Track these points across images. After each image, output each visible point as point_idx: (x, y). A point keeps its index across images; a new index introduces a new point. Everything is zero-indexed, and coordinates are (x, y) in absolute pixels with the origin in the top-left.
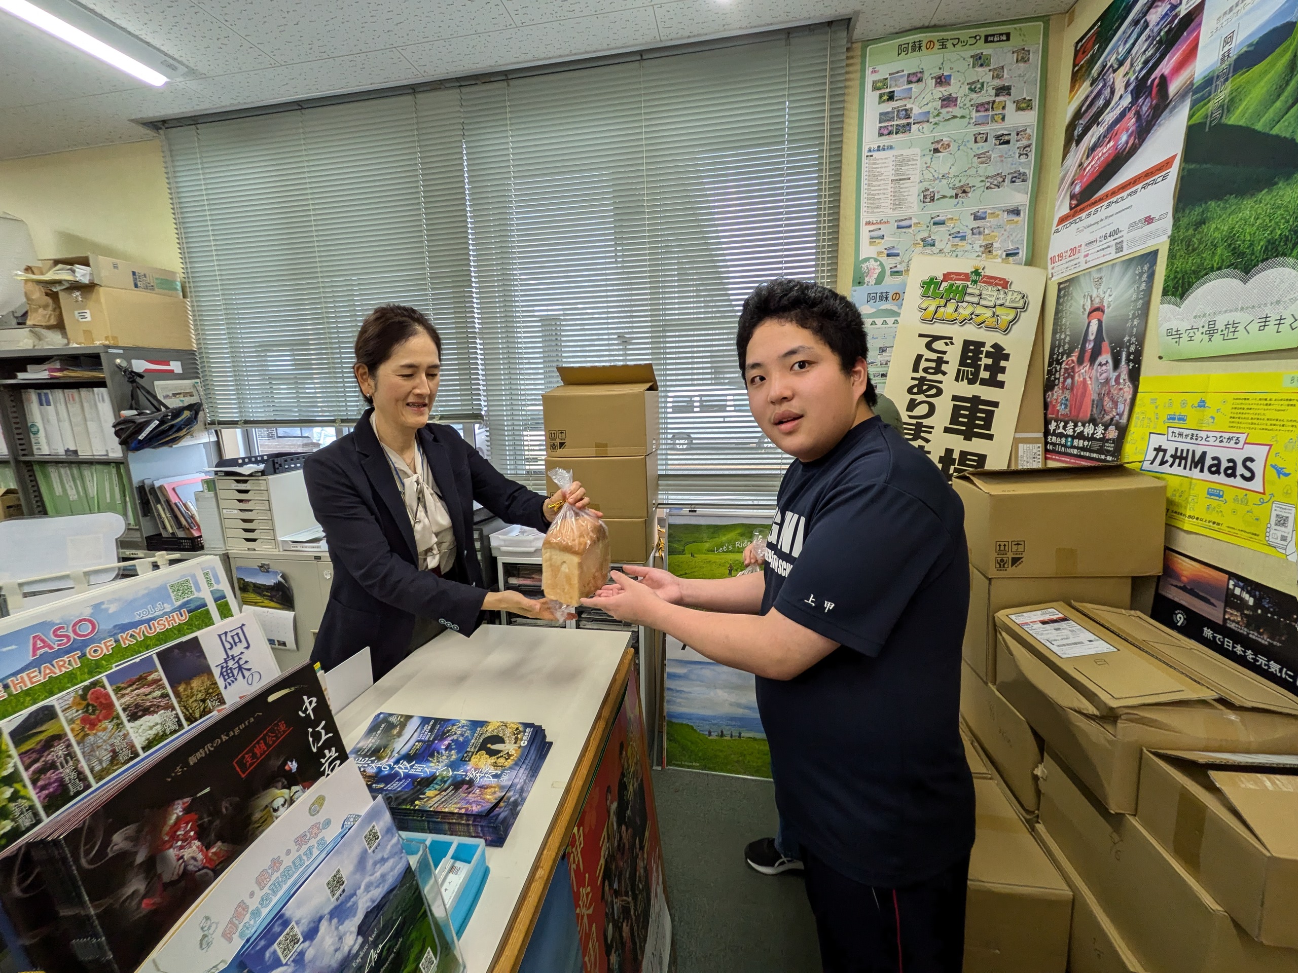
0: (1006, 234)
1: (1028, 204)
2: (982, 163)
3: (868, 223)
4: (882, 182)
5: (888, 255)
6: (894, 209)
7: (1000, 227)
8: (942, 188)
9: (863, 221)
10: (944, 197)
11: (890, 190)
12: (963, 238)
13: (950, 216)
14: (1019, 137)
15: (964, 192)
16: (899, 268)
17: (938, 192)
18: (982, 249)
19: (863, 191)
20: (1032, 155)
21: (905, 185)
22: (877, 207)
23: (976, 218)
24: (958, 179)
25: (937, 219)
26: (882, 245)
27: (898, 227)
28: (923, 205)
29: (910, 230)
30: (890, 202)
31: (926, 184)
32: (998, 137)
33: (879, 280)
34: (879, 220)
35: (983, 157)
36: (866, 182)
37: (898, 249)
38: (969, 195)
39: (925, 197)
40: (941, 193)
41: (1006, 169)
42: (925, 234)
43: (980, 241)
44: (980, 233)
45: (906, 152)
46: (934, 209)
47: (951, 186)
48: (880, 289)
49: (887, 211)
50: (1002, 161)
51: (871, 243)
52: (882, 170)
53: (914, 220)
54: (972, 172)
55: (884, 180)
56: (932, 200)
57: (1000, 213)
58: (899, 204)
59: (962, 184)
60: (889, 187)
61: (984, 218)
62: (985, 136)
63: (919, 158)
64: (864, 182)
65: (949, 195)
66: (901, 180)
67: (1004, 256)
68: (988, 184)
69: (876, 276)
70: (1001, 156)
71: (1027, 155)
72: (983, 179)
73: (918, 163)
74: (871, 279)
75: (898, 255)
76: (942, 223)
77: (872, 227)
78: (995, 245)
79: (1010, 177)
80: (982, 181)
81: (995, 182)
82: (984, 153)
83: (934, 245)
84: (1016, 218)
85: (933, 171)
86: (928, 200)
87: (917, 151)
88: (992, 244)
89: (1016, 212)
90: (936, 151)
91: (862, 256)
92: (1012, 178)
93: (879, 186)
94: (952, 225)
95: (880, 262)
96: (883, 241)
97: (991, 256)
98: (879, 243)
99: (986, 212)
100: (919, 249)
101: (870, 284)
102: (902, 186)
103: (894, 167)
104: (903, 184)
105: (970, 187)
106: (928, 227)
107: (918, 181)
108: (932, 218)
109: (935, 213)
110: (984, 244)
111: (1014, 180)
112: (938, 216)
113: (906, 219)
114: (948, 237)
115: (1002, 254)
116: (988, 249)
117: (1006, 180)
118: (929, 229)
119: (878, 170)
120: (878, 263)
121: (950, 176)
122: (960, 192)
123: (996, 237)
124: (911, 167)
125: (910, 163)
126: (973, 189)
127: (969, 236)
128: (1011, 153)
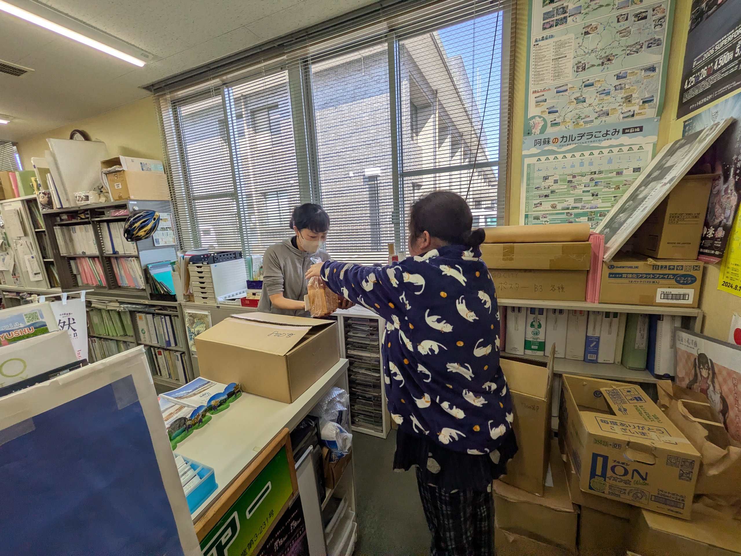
0: (642, 86)
1: (662, 61)
2: (623, 37)
3: (535, 92)
4: (546, 62)
5: (549, 113)
6: (554, 80)
7: (638, 82)
8: (592, 59)
9: (531, 91)
10: (593, 66)
11: (551, 66)
12: (608, 94)
13: (597, 79)
14: (655, 11)
15: (609, 60)
16: (558, 120)
17: (588, 63)
18: (623, 100)
19: (531, 70)
20: (666, 25)
21: (563, 61)
22: (542, 80)
23: (618, 77)
24: (604, 51)
25: (588, 82)
26: (546, 105)
27: (557, 92)
28: (576, 74)
29: (566, 93)
30: (551, 75)
31: (578, 59)
32: (636, 16)
33: (543, 131)
34: (542, 89)
35: (624, 33)
36: (534, 63)
37: (556, 108)
38: (613, 62)
39: (578, 68)
40: (590, 64)
41: (643, 38)
42: (579, 95)
43: (621, 94)
44: (621, 89)
45: (563, 38)
46: (584, 76)
47: (598, 57)
48: (543, 137)
49: (549, 82)
50: (640, 33)
51: (536, 106)
52: (545, 53)
53: (570, 86)
54: (615, 44)
55: (547, 60)
56: (584, 69)
57: (639, 71)
58: (558, 76)
59: (607, 54)
60: (550, 65)
61: (625, 77)
62: (626, 16)
63: (573, 41)
64: (532, 63)
65: (596, 64)
66: (559, 58)
67: (641, 103)
68: (628, 52)
69: (540, 128)
70: (639, 30)
71: (661, 25)
72: (625, 48)
73: (573, 44)
74: (536, 131)
75: (557, 112)
76: (592, 85)
77: (537, 95)
78: (634, 96)
79: (647, 43)
80: (623, 50)
81: (634, 49)
82: (625, 29)
83: (585, 102)
84: (652, 74)
85: (584, 49)
86: (581, 69)
87: (572, 36)
88: (632, 95)
89: (653, 69)
90: (587, 33)
91: (530, 115)
92: (648, 44)
93: (543, 65)
94: (599, 85)
95: (543, 118)
96: (545, 103)
97: (630, 105)
98: (542, 105)
99: (627, 72)
100: (573, 106)
101: (536, 134)
102: (560, 63)
103: (554, 50)
104: (561, 61)
105: (614, 56)
106: (580, 89)
107: (573, 57)
108: (583, 82)
109: (585, 78)
110: (625, 96)
111: (650, 45)
112: (588, 80)
113: (563, 86)
114: (596, 94)
115: (639, 102)
116: (628, 99)
117: (644, 46)
118: (581, 90)
119: (542, 54)
120: (542, 119)
121: (597, 50)
122: (606, 60)
123: (635, 89)
124: (567, 48)
125: (566, 45)
126: (616, 57)
127: (613, 92)
128: (648, 25)
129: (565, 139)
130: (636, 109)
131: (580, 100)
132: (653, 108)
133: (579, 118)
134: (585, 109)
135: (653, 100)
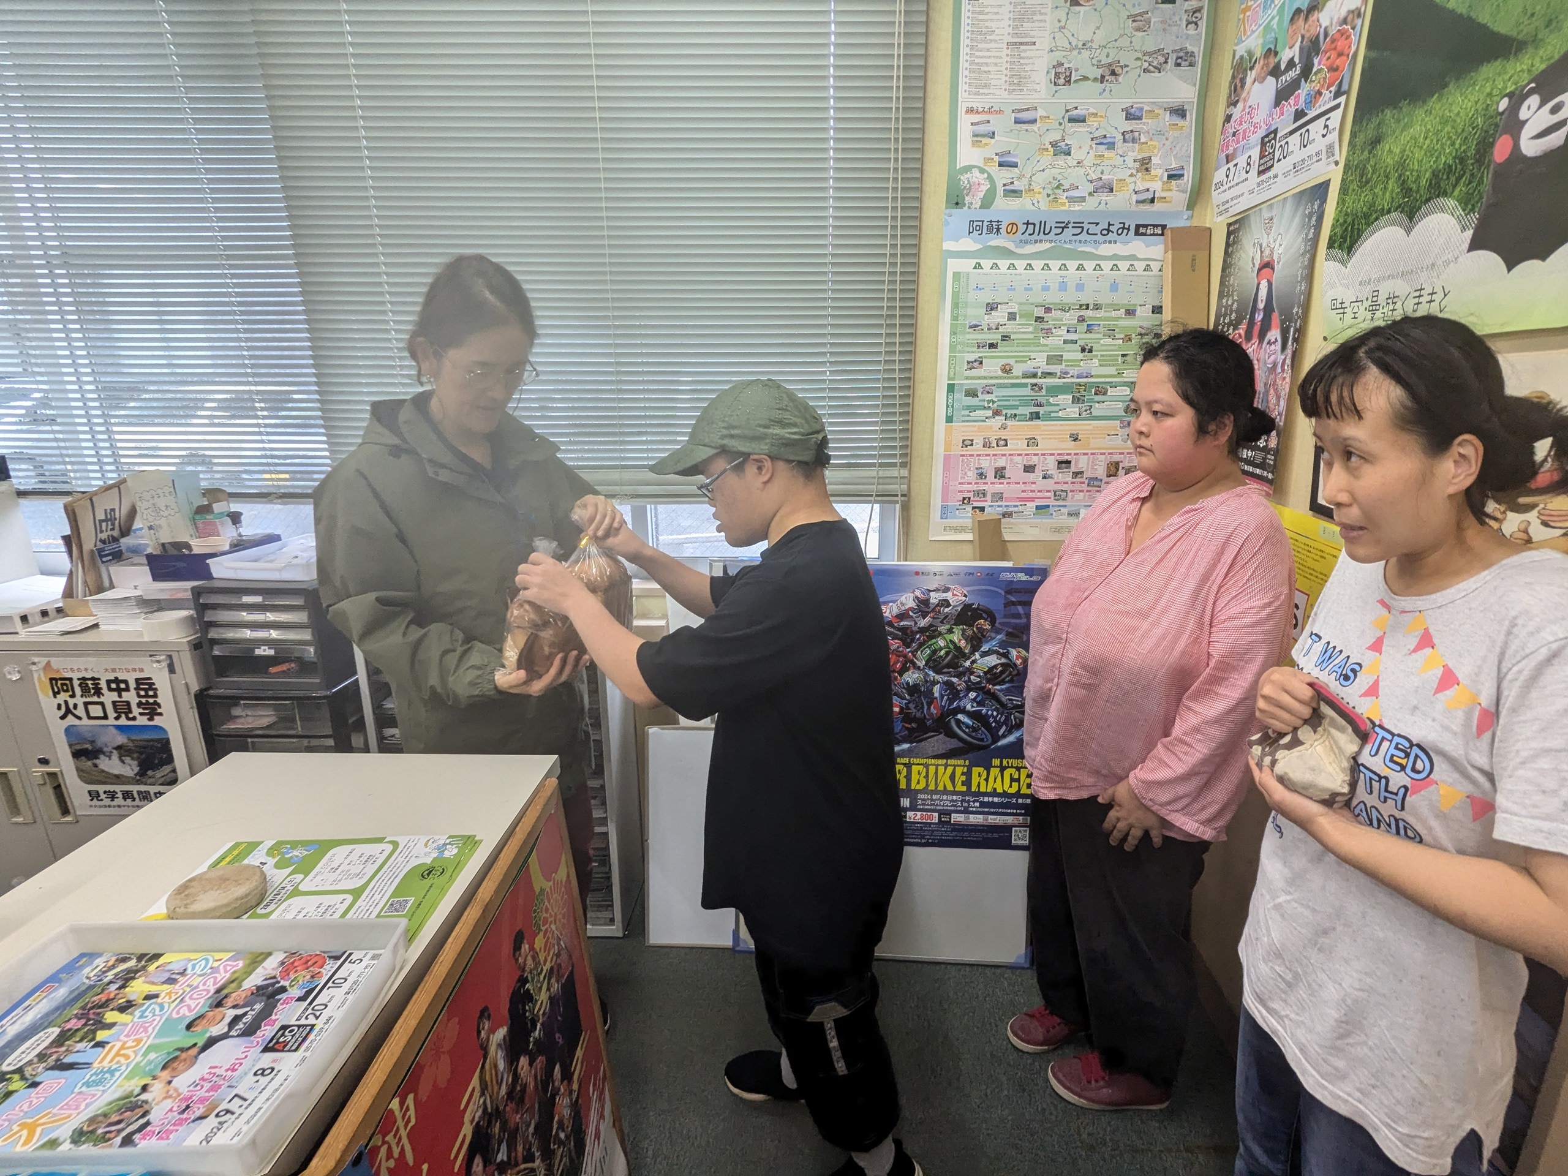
0: (1167, 143)
1: (1196, 99)
2: (1138, 29)
3: (970, 111)
4: (994, 45)
5: (1001, 165)
6: (1010, 92)
7: (1160, 133)
8: (1082, 64)
9: (962, 106)
10: (1085, 78)
11: (1006, 59)
12: (1111, 146)
13: (1092, 110)
15: (1113, 73)
16: (1017, 185)
17: (1077, 70)
18: (1137, 165)
20: (1203, 26)
21: (1029, 54)
22: (985, 86)
23: (1130, 116)
24: (1106, 51)
25: (1075, 112)
26: (991, 148)
27: (1017, 121)
28: (1054, 87)
29: (1034, 127)
30: (1003, 78)
31: (1058, 55)
33: (987, 203)
34: (987, 106)
35: (1140, 21)
36: (968, 41)
37: (1014, 156)
38: (1120, 79)
39: (1057, 75)
40: (1082, 72)
41: (1170, 44)
42: (1057, 136)
43: (1133, 153)
44: (1134, 140)
46: (1069, 97)
47: (1095, 62)
48: (987, 216)
49: (1000, 94)
50: (1164, 30)
51: (975, 144)
52: (994, 25)
53: (1041, 112)
54: (1124, 42)
55: (996, 41)
56: (1068, 82)
57: (1161, 111)
58: (1019, 84)
59: (1110, 60)
60: (1003, 54)
61: (1140, 118)
63: (1049, 11)
65: (1091, 77)
66: (1021, 44)
67: (1165, 178)
68: (1146, 65)
69: (981, 195)
70: (1162, 22)
71: (1196, 24)
72: (1140, 55)
73: (1047, 19)
74: (975, 200)
75: (1015, 165)
76: (1081, 120)
77: (977, 118)
78: (1154, 160)
79: (1174, 56)
80: (1138, 59)
81: (1155, 64)
82: (1141, 14)
83: (1069, 154)
84: (1181, 123)
85: (1069, 35)
86: (1062, 81)
88: (1150, 158)
89: (1181, 112)
90: (1075, 2)
91: (961, 162)
92: (1178, 58)
93: (988, 50)
94: (1096, 124)
95: (989, 175)
96: (993, 141)
97: (1147, 177)
98: (986, 144)
99: (1142, 109)
100: (1047, 158)
101: (973, 207)
102: (1023, 55)
103: (1011, 22)
104: (1025, 51)
105: (1122, 67)
106: (1060, 124)
107: (1048, 49)
108: (1067, 111)
109: (1071, 102)
110: (1140, 157)
111: (1179, 61)
112: (1076, 108)
113: (1028, 109)
114: (1090, 143)
115: (1162, 175)
116: (1145, 165)
117: (1169, 61)
118: (1062, 127)
119: (987, 24)
120: (986, 175)
121: (1094, 46)
122: (1108, 72)
123: (1155, 148)
124: (1036, 24)
125: (1035, 18)
126: (1125, 70)
127: (1119, 143)
128: (1177, 18)
129: (1031, 227)
130: (1156, 186)
131: (1061, 150)
132: (1183, 191)
133: (1058, 187)
134: (1069, 170)
135: (1182, 175)
